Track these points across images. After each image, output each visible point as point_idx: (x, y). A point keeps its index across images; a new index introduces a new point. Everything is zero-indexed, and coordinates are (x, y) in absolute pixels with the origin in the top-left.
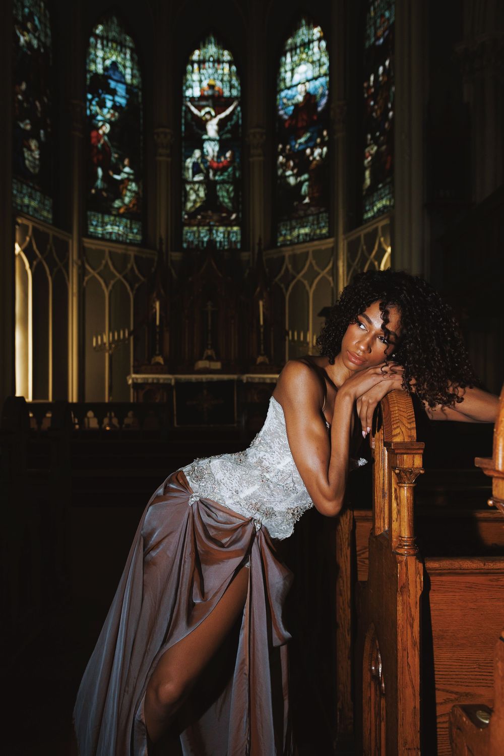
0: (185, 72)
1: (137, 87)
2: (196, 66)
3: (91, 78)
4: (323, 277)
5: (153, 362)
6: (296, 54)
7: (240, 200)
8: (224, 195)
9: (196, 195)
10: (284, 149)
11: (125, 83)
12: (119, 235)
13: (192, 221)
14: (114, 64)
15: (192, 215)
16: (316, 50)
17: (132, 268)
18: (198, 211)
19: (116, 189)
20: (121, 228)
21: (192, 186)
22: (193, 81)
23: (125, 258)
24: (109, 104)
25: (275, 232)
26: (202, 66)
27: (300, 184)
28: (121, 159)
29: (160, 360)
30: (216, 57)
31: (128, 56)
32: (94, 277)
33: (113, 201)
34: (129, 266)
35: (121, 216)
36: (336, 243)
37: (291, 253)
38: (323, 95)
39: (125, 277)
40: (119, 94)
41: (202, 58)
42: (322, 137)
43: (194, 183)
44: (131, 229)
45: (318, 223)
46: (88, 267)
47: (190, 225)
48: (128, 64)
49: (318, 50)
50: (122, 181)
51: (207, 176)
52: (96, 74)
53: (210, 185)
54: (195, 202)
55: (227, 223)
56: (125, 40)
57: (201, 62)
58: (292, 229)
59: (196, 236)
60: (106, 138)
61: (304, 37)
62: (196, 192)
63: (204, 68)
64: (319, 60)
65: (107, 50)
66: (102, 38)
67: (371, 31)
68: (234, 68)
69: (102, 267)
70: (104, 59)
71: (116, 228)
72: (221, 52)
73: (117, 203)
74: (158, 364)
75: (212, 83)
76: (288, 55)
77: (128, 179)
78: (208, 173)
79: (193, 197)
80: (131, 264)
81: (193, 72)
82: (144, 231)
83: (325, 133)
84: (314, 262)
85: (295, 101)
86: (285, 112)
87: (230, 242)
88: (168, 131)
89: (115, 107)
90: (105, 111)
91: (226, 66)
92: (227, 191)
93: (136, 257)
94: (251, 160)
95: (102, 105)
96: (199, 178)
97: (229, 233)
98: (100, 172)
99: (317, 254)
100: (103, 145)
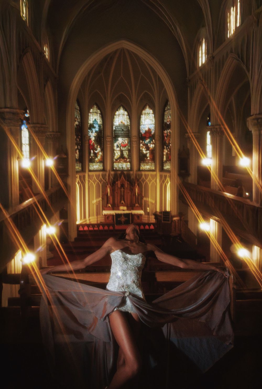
0: (114, 118)
1: (101, 124)
2: (117, 116)
3: (90, 125)
4: (153, 182)
5: (108, 206)
6: (146, 116)
7: (130, 156)
8: (126, 154)
9: (117, 154)
10: (142, 142)
11: (98, 124)
12: (97, 168)
13: (117, 161)
14: (95, 120)
15: (116, 160)
16: (151, 116)
17: (101, 178)
18: (118, 159)
19: (96, 155)
20: (98, 166)
21: (116, 151)
22: (116, 120)
23: (99, 175)
24: (94, 131)
25: (139, 166)
26: (119, 116)
27: (147, 153)
28: (97, 147)
29: (110, 205)
30: (123, 114)
31: (99, 116)
32: (92, 182)
33: (95, 159)
34: (100, 178)
35: (97, 162)
36: (157, 174)
37: (144, 173)
38: (153, 130)
39: (99, 181)
40: (96, 128)
41: (119, 114)
42: (153, 141)
43: (117, 150)
44: (100, 166)
45: (152, 165)
46: (90, 180)
47: (116, 163)
48: (99, 118)
49: (152, 116)
50: (98, 153)
51: (120, 149)
52: (91, 124)
53: (122, 151)
54: (117, 156)
55: (126, 162)
56: (98, 111)
57: (119, 115)
58: (145, 165)
59: (118, 166)
60: (93, 141)
61: (148, 112)
62: (117, 153)
63: (120, 117)
64: (152, 120)
65: (93, 116)
66: (92, 113)
67: (166, 118)
68: (128, 117)
69: (93, 179)
70: (92, 119)
71: (96, 166)
72: (124, 112)
73: (96, 159)
74: (109, 207)
75: (122, 121)
76: (143, 115)
77: (99, 152)
78: (121, 147)
79: (116, 154)
80: (101, 177)
81: (116, 118)
82: (104, 166)
83: (154, 141)
84: (151, 178)
85: (145, 129)
86: (143, 131)
87: (127, 168)
88: (110, 137)
89: (96, 132)
90: (93, 133)
91: (126, 116)
92: (126, 153)
93: (102, 175)
94: (133, 145)
95: (92, 132)
96: (118, 149)
97: (127, 165)
98: (92, 151)
99: (152, 175)
100: (93, 144)
